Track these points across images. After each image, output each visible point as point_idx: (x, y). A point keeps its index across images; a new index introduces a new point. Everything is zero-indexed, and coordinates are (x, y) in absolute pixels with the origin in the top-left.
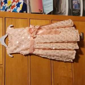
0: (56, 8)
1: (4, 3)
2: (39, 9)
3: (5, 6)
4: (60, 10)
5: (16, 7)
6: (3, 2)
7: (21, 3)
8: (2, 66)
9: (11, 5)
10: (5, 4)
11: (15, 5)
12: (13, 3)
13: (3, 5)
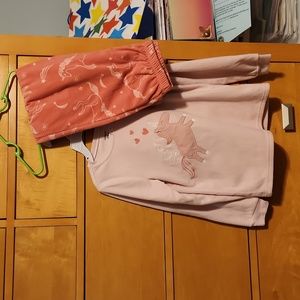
0: (261, 22)
1: (80, 17)
2: (200, 28)
3: (83, 28)
4: (276, 26)
5: (121, 23)
6: (75, 14)
7: (137, 8)
8: (75, 222)
9: (102, 21)
10: (82, 21)
11: (117, 19)
12: (108, 13)
13: (77, 23)
